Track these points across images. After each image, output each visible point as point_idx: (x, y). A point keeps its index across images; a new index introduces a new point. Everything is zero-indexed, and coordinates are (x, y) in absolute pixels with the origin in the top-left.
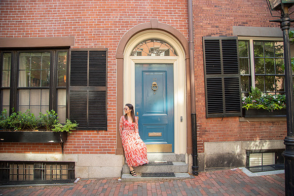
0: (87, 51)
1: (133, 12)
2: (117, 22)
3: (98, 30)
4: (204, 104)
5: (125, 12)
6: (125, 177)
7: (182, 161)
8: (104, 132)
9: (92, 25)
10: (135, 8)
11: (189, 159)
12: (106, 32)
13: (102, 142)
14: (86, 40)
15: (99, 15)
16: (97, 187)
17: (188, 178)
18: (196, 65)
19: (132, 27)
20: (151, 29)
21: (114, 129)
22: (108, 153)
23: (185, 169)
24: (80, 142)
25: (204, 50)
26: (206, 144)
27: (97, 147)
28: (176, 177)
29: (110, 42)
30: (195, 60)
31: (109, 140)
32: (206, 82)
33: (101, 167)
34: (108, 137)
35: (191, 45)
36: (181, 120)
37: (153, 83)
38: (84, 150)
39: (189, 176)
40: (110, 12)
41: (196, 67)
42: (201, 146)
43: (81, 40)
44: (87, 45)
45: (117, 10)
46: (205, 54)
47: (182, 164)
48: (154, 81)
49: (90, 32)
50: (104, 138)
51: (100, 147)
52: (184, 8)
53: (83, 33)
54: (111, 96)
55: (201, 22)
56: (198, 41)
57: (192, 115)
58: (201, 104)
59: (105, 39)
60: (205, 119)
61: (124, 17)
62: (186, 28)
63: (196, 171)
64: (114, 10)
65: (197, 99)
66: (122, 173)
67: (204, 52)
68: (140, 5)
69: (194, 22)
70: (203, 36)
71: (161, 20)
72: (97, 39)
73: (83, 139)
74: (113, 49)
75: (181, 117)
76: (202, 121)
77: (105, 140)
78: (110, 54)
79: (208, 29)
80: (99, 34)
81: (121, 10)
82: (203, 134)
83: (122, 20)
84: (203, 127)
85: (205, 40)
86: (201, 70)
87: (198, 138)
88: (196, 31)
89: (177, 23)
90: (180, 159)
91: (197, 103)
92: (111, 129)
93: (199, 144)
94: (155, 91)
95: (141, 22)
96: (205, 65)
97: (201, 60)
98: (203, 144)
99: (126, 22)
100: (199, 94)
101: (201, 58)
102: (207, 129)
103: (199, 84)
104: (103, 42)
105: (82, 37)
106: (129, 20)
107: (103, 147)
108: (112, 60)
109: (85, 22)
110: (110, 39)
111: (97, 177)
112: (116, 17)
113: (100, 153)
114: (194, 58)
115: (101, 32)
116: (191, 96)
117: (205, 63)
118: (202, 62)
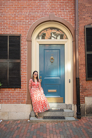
0: (7, 36)
1: (37, 9)
2: (27, 16)
3: (14, 21)
4: (85, 71)
5: (33, 9)
6: (32, 119)
7: (70, 109)
8: (19, 89)
9: (10, 18)
10: (39, 6)
11: (74, 108)
12: (20, 23)
13: (17, 96)
14: (6, 28)
15: (14, 11)
16: (13, 126)
17: (74, 121)
18: (79, 45)
19: (37, 20)
20: (50, 21)
21: (25, 87)
22: (21, 103)
23: (72, 114)
24: (3, 96)
25: (86, 35)
26: (86, 98)
27: (14, 99)
28: (66, 120)
29: (22, 30)
30: (79, 42)
31: (22, 94)
32: (86, 56)
33: (17, 112)
34: (22, 92)
35: (77, 31)
36: (70, 82)
37: (51, 57)
38: (6, 101)
39: (74, 119)
40: (22, 9)
41: (80, 46)
42: (83, 100)
43: (3, 28)
44: (7, 32)
45: (27, 8)
46: (86, 38)
47: (69, 111)
48: (51, 56)
49: (9, 23)
50: (19, 93)
51: (16, 99)
52: (73, 6)
53: (4, 23)
54: (23, 65)
55: (84, 15)
56: (81, 29)
57: (76, 78)
58: (83, 71)
59: (19, 28)
60: (85, 81)
61: (32, 13)
62: (74, 20)
63: (79, 116)
64: (25, 8)
65: (80, 68)
66: (30, 116)
67: (86, 37)
68: (42, 4)
69: (79, 15)
70: (85, 25)
71: (56, 15)
72: (14, 28)
73: (5, 94)
74: (25, 35)
75: (70, 80)
76: (83, 82)
77: (19, 94)
78: (23, 38)
79: (89, 20)
80: (15, 25)
81: (30, 8)
82: (84, 91)
83: (30, 14)
84: (84, 86)
85: (86, 28)
86: (83, 48)
87: (80, 94)
88: (80, 22)
89: (67, 17)
90: (68, 108)
91: (80, 71)
92: (24, 87)
93: (81, 98)
94: (52, 62)
95: (43, 16)
96: (86, 45)
97: (83, 42)
98: (84, 98)
99: (33, 16)
100: (81, 65)
101: (83, 40)
102: (87, 88)
103: (82, 58)
104: (18, 30)
105: (4, 27)
106: (35, 14)
107: (18, 99)
108: (24, 42)
109: (5, 16)
110: (23, 28)
111: (14, 119)
112: (27, 13)
113: (16, 103)
114: (78, 40)
115: (16, 23)
116: (76, 66)
117: (86, 44)
118: (84, 43)
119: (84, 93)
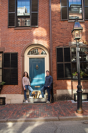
0: (10, 54)
1: (28, 37)
3: (14, 45)
4: (56, 74)
6: (25, 103)
9: (12, 43)
12: (17, 46)
15: (14, 39)
17: (49, 104)
19: (27, 43)
20: (35, 44)
21: (20, 84)
22: (18, 94)
25: (56, 52)
26: (57, 90)
30: (53, 56)
32: (57, 65)
33: (16, 99)
35: (51, 50)
38: (9, 93)
40: (19, 38)
43: (8, 49)
44: (10, 51)
48: (37, 65)
49: (11, 46)
52: (49, 35)
53: (8, 46)
54: (19, 71)
56: (54, 48)
59: (17, 49)
60: (57, 80)
61: (24, 40)
62: (49, 44)
63: (53, 101)
65: (53, 72)
68: (30, 34)
69: (52, 41)
71: (39, 40)
72: (14, 49)
73: (9, 88)
77: (17, 88)
78: (19, 55)
79: (58, 43)
81: (23, 37)
85: (57, 48)
86: (55, 60)
87: (54, 88)
88: (53, 44)
89: (45, 41)
94: (37, 69)
95: (31, 41)
96: (57, 58)
102: (57, 84)
103: (54, 66)
107: (16, 91)
109: (9, 42)
111: (14, 103)
112: (21, 40)
113: (15, 94)
118: (55, 57)
119: (56, 87)
